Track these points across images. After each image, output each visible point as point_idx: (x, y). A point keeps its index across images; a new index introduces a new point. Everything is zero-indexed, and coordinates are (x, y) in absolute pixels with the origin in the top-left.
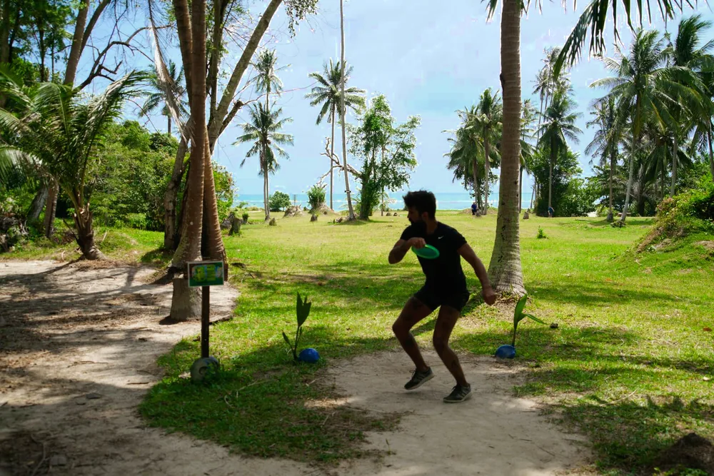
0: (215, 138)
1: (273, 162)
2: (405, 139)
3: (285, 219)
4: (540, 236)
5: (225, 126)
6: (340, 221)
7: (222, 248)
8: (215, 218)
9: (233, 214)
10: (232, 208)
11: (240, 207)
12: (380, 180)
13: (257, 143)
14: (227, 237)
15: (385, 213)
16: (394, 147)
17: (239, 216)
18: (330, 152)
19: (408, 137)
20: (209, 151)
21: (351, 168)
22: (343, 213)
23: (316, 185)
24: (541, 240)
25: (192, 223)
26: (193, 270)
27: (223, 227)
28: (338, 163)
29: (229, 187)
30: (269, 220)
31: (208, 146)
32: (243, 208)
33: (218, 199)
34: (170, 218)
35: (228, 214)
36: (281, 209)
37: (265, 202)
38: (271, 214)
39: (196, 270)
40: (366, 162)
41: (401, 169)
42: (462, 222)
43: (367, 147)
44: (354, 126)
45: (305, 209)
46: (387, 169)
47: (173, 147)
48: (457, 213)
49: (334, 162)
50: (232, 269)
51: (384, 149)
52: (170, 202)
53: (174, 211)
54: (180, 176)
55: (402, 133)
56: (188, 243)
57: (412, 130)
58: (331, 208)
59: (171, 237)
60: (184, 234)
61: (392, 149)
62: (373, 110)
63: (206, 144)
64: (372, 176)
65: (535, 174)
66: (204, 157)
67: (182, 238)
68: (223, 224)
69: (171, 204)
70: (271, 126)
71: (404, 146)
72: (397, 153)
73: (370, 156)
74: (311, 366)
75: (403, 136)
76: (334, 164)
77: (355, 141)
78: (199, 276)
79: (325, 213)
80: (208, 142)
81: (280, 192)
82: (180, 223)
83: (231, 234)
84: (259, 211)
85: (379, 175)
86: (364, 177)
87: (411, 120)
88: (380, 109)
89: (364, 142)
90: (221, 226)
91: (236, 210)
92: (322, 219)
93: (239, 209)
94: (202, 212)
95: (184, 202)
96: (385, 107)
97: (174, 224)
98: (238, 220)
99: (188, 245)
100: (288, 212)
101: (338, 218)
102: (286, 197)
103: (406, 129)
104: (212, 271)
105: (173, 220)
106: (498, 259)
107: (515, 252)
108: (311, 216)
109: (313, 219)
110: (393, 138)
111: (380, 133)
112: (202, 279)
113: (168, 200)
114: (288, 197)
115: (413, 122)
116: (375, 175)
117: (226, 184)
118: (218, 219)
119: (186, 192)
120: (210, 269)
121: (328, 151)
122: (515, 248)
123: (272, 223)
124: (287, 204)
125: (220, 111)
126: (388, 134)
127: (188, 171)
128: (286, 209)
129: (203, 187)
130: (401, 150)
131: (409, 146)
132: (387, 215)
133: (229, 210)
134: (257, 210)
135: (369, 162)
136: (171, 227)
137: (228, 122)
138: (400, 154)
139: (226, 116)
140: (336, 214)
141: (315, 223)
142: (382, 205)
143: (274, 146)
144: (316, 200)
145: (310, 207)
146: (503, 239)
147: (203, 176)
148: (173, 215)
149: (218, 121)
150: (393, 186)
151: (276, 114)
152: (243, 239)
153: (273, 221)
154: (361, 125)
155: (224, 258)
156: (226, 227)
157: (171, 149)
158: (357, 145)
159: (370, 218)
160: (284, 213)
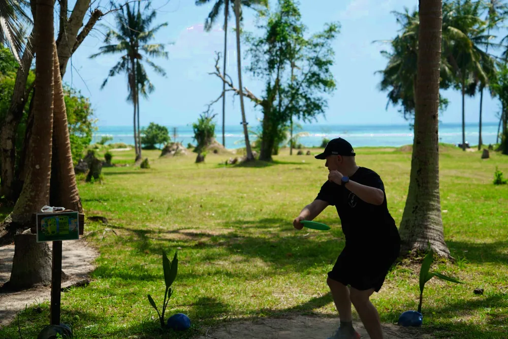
0: (67, 58)
1: (145, 83)
2: (321, 53)
3: (163, 159)
4: (498, 182)
5: (80, 43)
6: (235, 161)
7: (77, 198)
8: (67, 160)
9: (91, 154)
10: (92, 144)
11: (102, 143)
12: (287, 107)
13: (123, 58)
14: (83, 184)
15: (295, 151)
16: (306, 62)
17: (100, 156)
18: (221, 71)
19: (324, 50)
20: (59, 75)
21: (248, 92)
22: (239, 151)
23: (203, 115)
24: (497, 187)
25: (37, 167)
26: (43, 223)
27: (78, 171)
28: (231, 85)
29: (85, 117)
30: (141, 161)
31: (59, 68)
32: (106, 145)
33: (73, 134)
34: (7, 159)
35: (84, 153)
36: (157, 146)
37: (135, 137)
38: (143, 152)
39: (46, 222)
40: (269, 84)
41: (316, 93)
42: (396, 164)
43: (271, 64)
44: (253, 36)
45: (190, 146)
46: (296, 93)
47: (7, 62)
48: (392, 150)
49: (226, 85)
50: (89, 224)
51: (293, 66)
52: (9, 138)
53: (13, 151)
54: (21, 106)
55: (316, 45)
56: (32, 191)
57: (329, 41)
58: (224, 144)
59: (9, 185)
60: (27, 181)
61: (304, 66)
62: (279, 14)
63: (56, 67)
64: (276, 103)
65: (501, 97)
66: (53, 84)
67: (24, 185)
68: (79, 167)
69: (10, 143)
70: (141, 34)
71: (319, 63)
72: (310, 72)
73: (274, 76)
74: (180, 335)
75: (318, 49)
76: (227, 87)
77: (256, 56)
78: (49, 229)
79: (216, 152)
80: (58, 64)
81: (155, 123)
82: (22, 165)
83: (88, 180)
84: (128, 149)
85: (286, 101)
86: (266, 104)
87: (327, 28)
88: (288, 12)
89: (267, 57)
90: (75, 169)
91: (96, 148)
92: (210, 159)
93: (100, 146)
94: (51, 153)
95: (27, 140)
96: (295, 10)
97: (13, 168)
98: (98, 161)
99: (33, 194)
100: (166, 151)
101: (231, 158)
102: (163, 129)
103: (321, 41)
104: (65, 223)
105: (12, 163)
106: (413, 210)
107: (434, 201)
108: (196, 155)
109: (200, 160)
110: (306, 52)
111: (288, 45)
112: (53, 232)
113: (5, 137)
114: (166, 130)
115: (331, 30)
116: (280, 101)
117: (82, 114)
118: (72, 161)
119: (29, 126)
120: (63, 221)
121: (218, 70)
122: (434, 196)
123: (144, 165)
124: (165, 139)
125: (73, 22)
126: (298, 47)
127: (32, 100)
128: (162, 146)
129: (52, 120)
130: (315, 69)
131: (326, 63)
132: (299, 153)
133: (86, 147)
134: (125, 147)
135: (273, 84)
136: (9, 172)
137: (84, 37)
138: (314, 74)
139: (81, 30)
140: (230, 154)
141: (201, 165)
142: (291, 141)
143: (147, 61)
144: (203, 134)
145: (195, 144)
146: (419, 185)
147: (53, 107)
148: (12, 156)
149: (70, 36)
150: (304, 115)
151: (149, 19)
152: (104, 187)
153: (146, 161)
154: (263, 33)
155: (79, 209)
156: (83, 171)
157: (4, 64)
158: (258, 61)
159: (274, 158)
160: (160, 153)
